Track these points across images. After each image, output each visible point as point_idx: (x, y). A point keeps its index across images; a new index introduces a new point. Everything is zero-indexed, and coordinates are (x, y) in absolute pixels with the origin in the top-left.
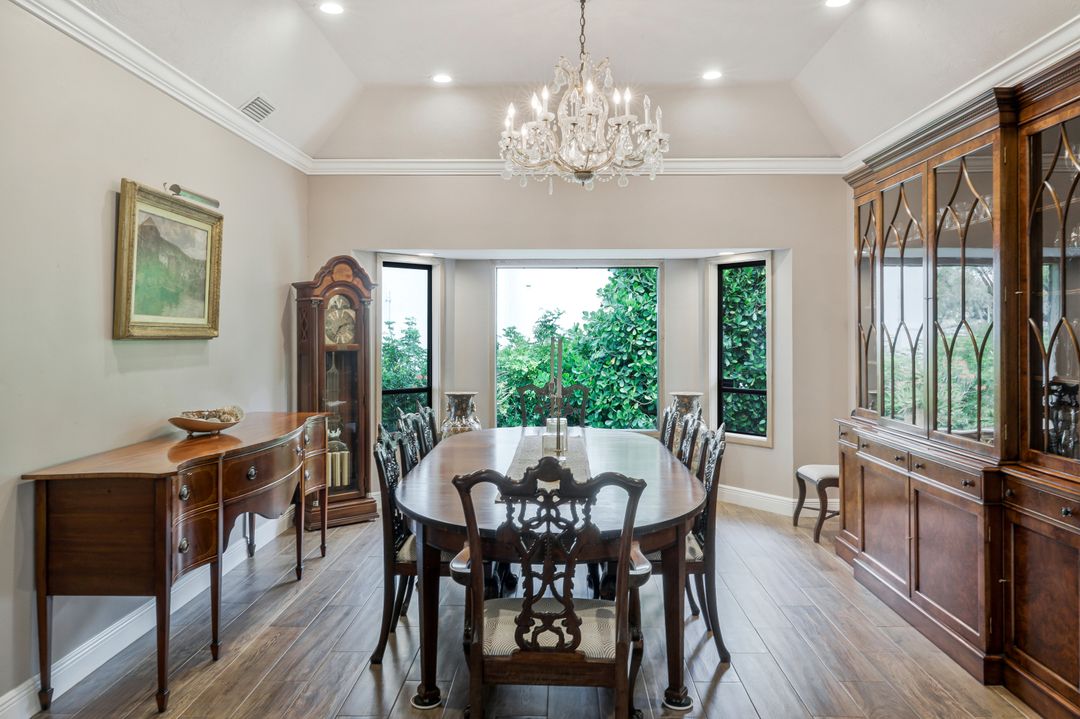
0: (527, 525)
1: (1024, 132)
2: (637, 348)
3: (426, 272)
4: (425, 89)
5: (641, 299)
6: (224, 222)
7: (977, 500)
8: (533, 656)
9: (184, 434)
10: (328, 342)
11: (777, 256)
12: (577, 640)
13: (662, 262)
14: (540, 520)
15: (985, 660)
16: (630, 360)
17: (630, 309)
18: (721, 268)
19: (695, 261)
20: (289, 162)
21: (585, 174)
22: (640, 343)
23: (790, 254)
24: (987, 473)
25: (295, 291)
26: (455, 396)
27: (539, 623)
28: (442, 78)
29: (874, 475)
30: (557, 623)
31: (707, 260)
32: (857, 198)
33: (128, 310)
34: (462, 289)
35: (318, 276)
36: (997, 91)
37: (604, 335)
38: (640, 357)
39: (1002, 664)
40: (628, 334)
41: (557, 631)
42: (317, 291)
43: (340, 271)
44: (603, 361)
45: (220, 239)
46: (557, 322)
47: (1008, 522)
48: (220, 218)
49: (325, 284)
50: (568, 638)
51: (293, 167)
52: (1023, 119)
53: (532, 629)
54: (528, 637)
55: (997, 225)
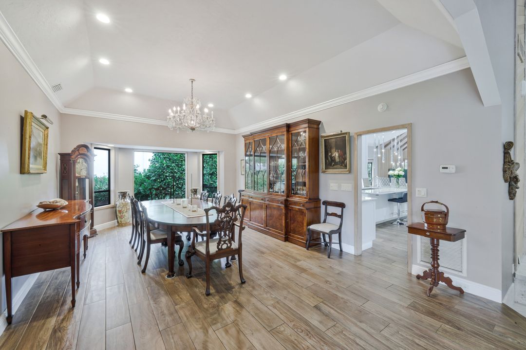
0: (222, 219)
1: (290, 132)
2: (166, 176)
3: (108, 151)
4: (122, 92)
5: (168, 162)
6: (49, 129)
7: (283, 206)
8: (221, 251)
9: (42, 210)
10: (77, 175)
11: (220, 153)
12: (231, 245)
13: (187, 152)
14: (225, 217)
15: (285, 237)
16: (164, 180)
17: (165, 165)
18: (203, 155)
19: (196, 152)
20: (57, 107)
21: (193, 129)
22: (168, 175)
23: (223, 153)
24: (285, 200)
25: (59, 156)
26: (121, 192)
27: (222, 243)
28: (129, 90)
29: (253, 204)
30: (227, 242)
31: (200, 153)
32: (245, 141)
33: (29, 163)
34: (121, 158)
35: (72, 151)
36: (286, 124)
37: (156, 173)
38: (167, 179)
39: (287, 237)
40: (164, 172)
41: (227, 244)
42: (73, 157)
43: (82, 150)
44: (155, 180)
45: (47, 136)
46: (137, 169)
47: (288, 209)
48: (48, 128)
49: (76, 154)
50: (229, 245)
51: (58, 110)
52: (290, 130)
53: (221, 245)
54: (220, 247)
55: (286, 150)
